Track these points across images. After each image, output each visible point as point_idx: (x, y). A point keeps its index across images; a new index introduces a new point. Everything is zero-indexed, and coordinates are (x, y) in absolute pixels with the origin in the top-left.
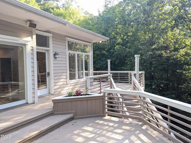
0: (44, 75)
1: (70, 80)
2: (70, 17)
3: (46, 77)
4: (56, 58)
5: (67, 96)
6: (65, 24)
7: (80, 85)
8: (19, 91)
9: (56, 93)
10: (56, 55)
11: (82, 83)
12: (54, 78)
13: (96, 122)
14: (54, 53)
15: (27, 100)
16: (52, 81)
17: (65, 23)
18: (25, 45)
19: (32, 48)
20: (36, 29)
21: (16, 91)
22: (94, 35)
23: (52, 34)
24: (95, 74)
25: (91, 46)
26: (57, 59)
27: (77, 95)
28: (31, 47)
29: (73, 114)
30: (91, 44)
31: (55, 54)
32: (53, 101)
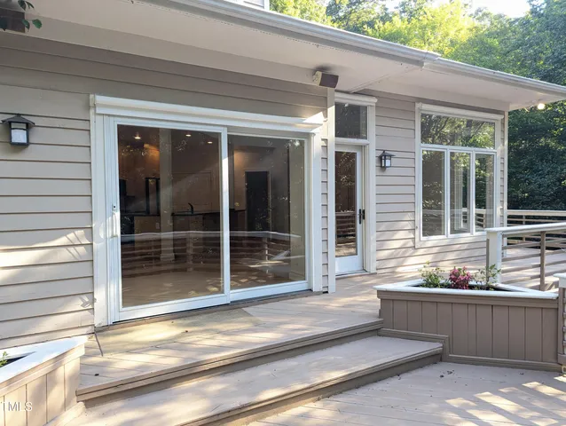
0: (349, 217)
1: (424, 235)
2: (424, 40)
3: (354, 222)
4: (383, 168)
5: (422, 285)
6: (419, 63)
7: (458, 255)
8: (289, 255)
9: (383, 271)
10: (385, 159)
11: (466, 247)
12: (378, 227)
13: (528, 385)
14: (380, 153)
15: (310, 283)
16: (373, 236)
17: (419, 59)
18: (308, 135)
19: (323, 143)
20: (337, 91)
21: (282, 256)
22: (516, 84)
23: (376, 97)
24: (513, 221)
25: (503, 124)
26: (388, 172)
27: (456, 287)
28: (323, 140)
29: (441, 345)
30: (500, 117)
31: (382, 158)
32: (380, 293)
